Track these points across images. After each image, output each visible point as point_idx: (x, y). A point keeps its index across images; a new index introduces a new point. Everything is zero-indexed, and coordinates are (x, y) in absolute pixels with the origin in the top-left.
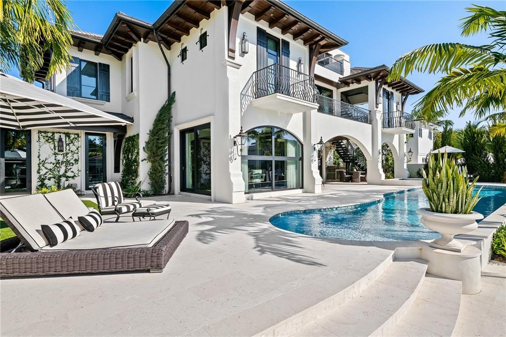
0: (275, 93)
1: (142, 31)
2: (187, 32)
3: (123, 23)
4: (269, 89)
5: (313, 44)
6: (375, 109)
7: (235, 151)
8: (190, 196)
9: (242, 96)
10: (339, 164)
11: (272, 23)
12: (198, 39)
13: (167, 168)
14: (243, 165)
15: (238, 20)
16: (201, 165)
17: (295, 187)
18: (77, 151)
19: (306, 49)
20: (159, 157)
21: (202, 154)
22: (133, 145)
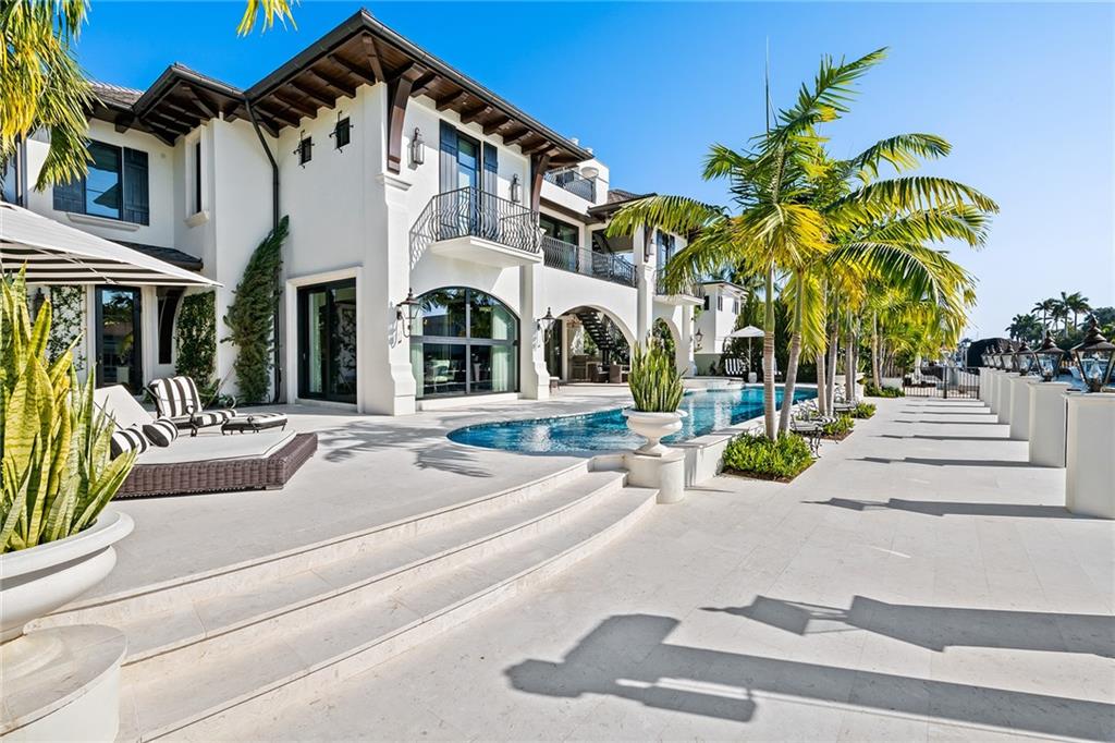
0: (470, 234)
1: (221, 100)
2: (312, 112)
3: (183, 84)
4: (461, 224)
5: (537, 154)
6: (644, 263)
7: (400, 329)
8: (318, 405)
9: (413, 236)
10: (593, 353)
11: (466, 116)
12: (333, 129)
13: (272, 355)
14: (414, 352)
15: (405, 109)
16: (339, 351)
17: (506, 389)
18: (76, 321)
19: (526, 161)
20: (257, 336)
21: (341, 330)
22: (201, 313)
